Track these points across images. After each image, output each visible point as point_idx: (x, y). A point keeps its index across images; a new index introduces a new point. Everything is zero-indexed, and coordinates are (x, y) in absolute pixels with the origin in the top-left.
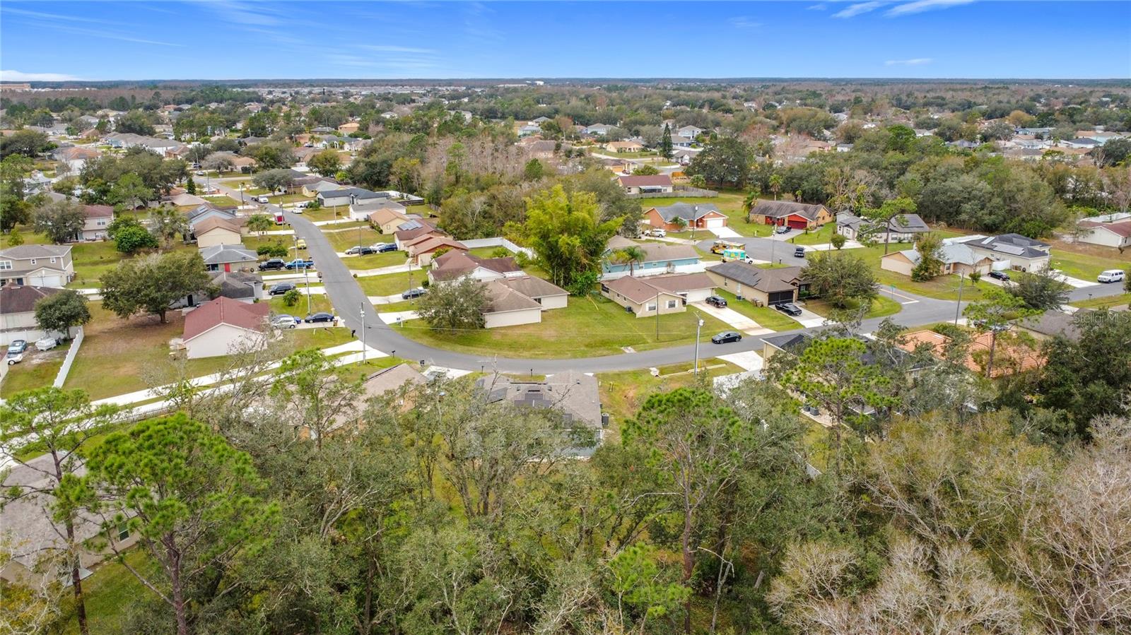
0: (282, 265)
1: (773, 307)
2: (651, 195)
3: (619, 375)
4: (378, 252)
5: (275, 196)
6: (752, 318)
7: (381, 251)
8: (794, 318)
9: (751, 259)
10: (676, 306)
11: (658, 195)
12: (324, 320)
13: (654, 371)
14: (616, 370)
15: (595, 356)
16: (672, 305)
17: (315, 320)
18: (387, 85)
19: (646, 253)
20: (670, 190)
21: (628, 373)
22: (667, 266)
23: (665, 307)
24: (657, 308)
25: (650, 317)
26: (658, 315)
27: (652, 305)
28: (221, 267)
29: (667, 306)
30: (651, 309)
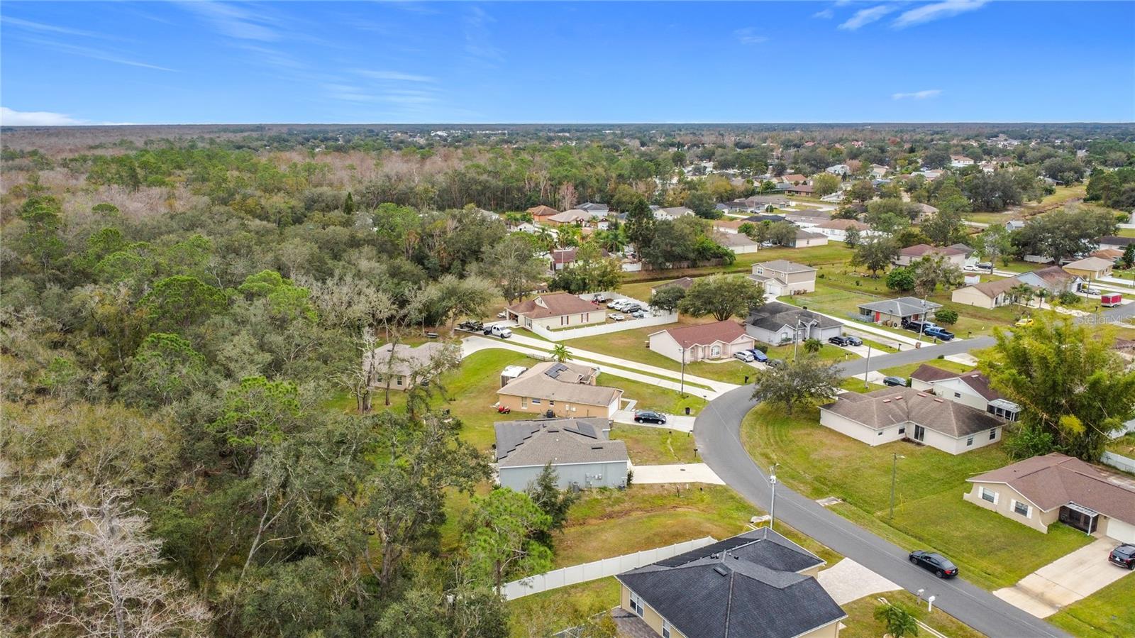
0: (924, 329)
10: (1029, 515)
13: (764, 518)
14: (742, 495)
16: (1020, 510)
21: (741, 502)
23: (1008, 507)
24: (996, 501)
25: (978, 508)
26: (996, 513)
27: (988, 493)
28: (873, 314)
29: (1013, 508)
30: (985, 497)
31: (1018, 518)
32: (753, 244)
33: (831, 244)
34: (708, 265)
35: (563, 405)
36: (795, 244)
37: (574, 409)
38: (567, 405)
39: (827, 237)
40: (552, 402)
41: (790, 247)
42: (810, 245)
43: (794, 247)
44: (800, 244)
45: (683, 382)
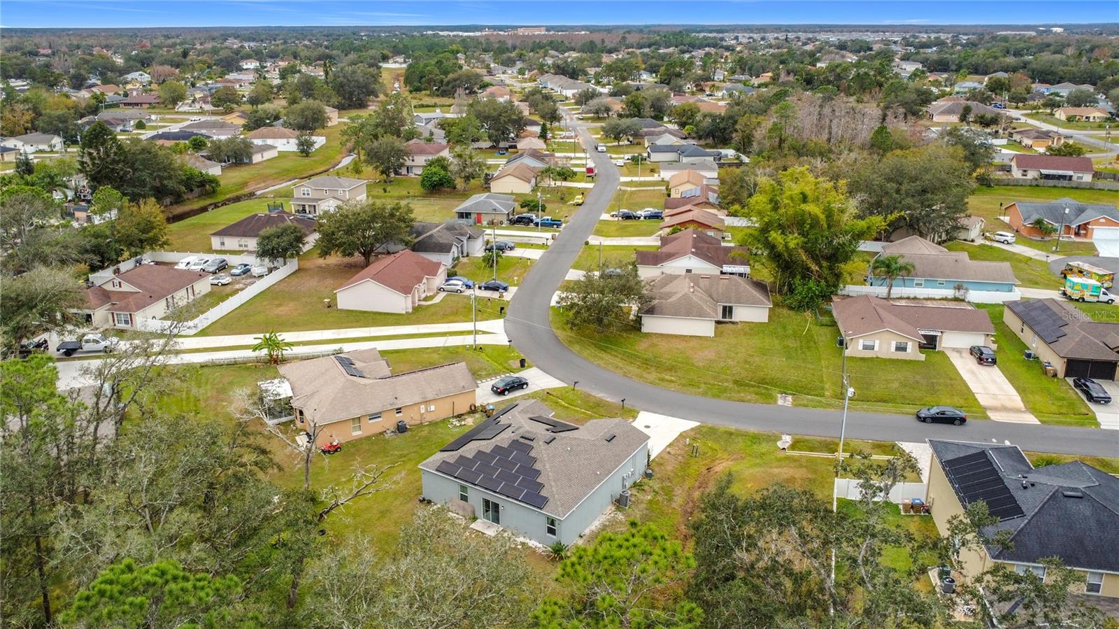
0: (532, 221)
1: (1070, 381)
2: (1051, 183)
3: (731, 434)
4: (642, 218)
5: (619, 146)
6: (1021, 390)
7: (645, 218)
8: (1092, 406)
9: (1112, 296)
10: (909, 350)
11: (1065, 183)
12: (495, 289)
13: (786, 440)
14: (732, 427)
15: (729, 399)
16: (901, 348)
17: (487, 288)
18: (867, 31)
19: (913, 267)
20: (1087, 178)
21: (744, 435)
22: (955, 288)
23: (889, 349)
24: (876, 348)
25: (863, 359)
26: (877, 358)
27: (869, 343)
28: (473, 216)
29: (893, 349)
30: (866, 347)
31: (901, 355)
32: (216, 166)
33: (283, 155)
34: (190, 197)
35: (416, 408)
36: (250, 159)
37: (433, 408)
38: (423, 406)
39: (276, 147)
40: (399, 410)
41: (246, 164)
42: (264, 159)
43: (250, 163)
44: (257, 158)
45: (476, 332)
